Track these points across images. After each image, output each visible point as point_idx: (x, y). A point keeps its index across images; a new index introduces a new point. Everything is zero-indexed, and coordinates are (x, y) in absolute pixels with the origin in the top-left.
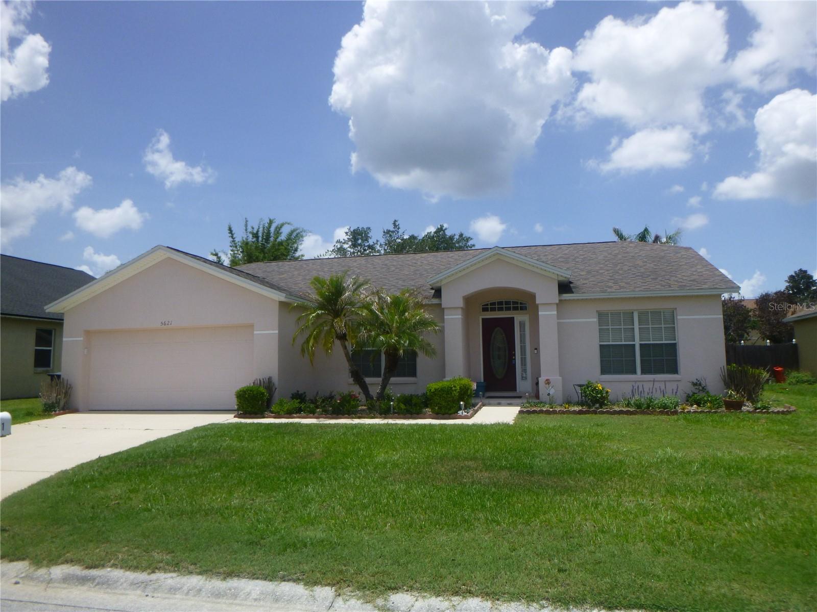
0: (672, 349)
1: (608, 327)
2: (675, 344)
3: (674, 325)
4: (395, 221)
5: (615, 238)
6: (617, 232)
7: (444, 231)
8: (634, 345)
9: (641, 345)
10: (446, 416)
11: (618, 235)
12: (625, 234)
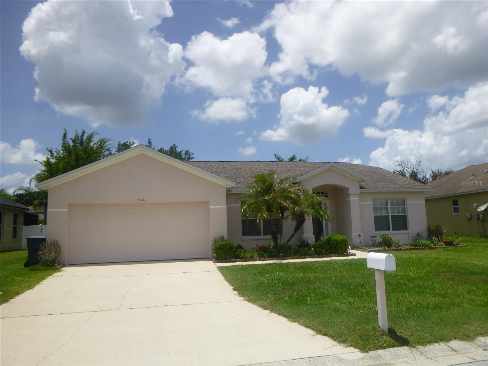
0: (404, 218)
1: (376, 207)
2: (405, 216)
3: (405, 206)
4: (149, 139)
5: (275, 159)
6: (276, 156)
7: (176, 148)
8: (389, 216)
9: (391, 216)
10: (341, 254)
11: (277, 158)
12: (282, 157)
